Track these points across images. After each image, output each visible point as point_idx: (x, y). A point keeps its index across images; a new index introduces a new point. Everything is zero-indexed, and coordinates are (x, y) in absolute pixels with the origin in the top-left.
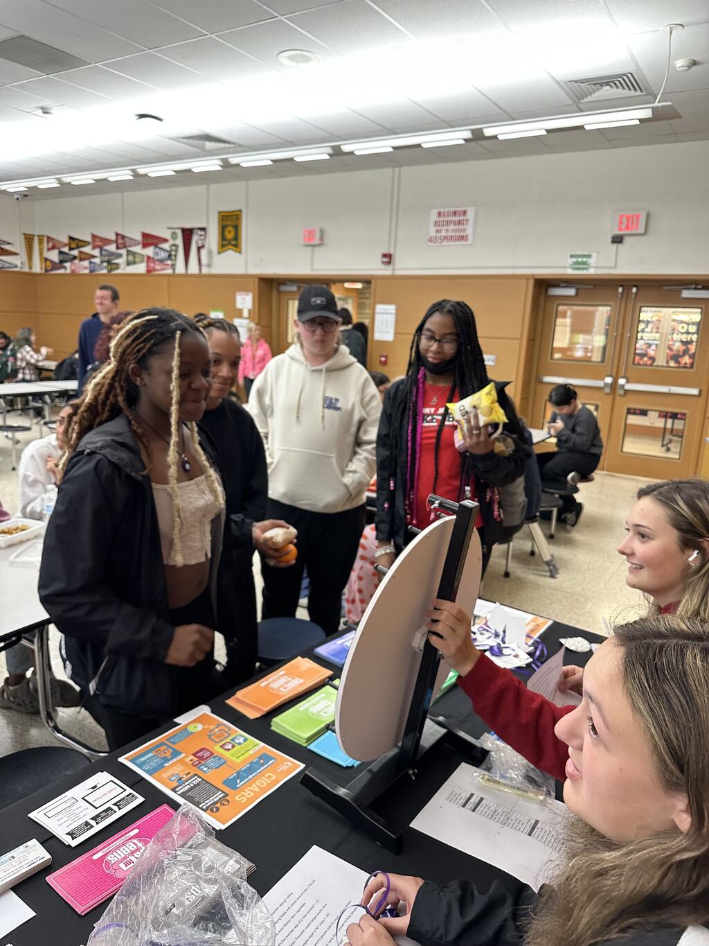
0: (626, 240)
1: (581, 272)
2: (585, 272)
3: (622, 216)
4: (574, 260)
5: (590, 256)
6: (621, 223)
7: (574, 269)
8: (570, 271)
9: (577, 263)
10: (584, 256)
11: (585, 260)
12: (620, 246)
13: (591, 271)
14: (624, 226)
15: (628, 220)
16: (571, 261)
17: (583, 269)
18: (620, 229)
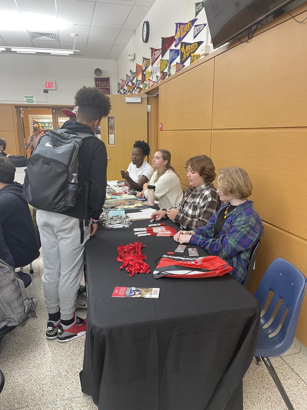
0: (49, 91)
1: (31, 103)
2: (32, 103)
3: (46, 82)
4: (27, 98)
5: (33, 97)
6: (46, 85)
7: (27, 102)
8: (26, 103)
9: (28, 100)
10: (30, 97)
11: (31, 98)
12: (47, 93)
13: (35, 103)
14: (48, 86)
15: (49, 84)
16: (25, 99)
17: (31, 102)
18: (46, 87)
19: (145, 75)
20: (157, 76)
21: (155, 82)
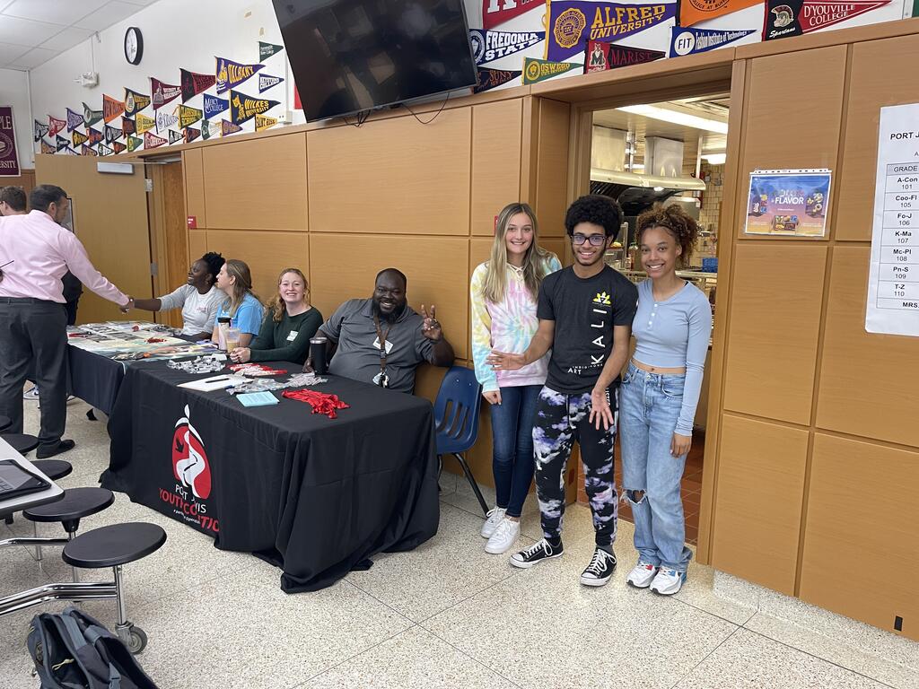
19: (134, 122)
20: (170, 131)
21: (166, 141)
